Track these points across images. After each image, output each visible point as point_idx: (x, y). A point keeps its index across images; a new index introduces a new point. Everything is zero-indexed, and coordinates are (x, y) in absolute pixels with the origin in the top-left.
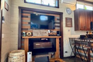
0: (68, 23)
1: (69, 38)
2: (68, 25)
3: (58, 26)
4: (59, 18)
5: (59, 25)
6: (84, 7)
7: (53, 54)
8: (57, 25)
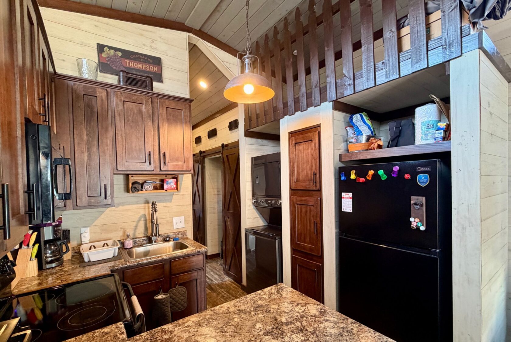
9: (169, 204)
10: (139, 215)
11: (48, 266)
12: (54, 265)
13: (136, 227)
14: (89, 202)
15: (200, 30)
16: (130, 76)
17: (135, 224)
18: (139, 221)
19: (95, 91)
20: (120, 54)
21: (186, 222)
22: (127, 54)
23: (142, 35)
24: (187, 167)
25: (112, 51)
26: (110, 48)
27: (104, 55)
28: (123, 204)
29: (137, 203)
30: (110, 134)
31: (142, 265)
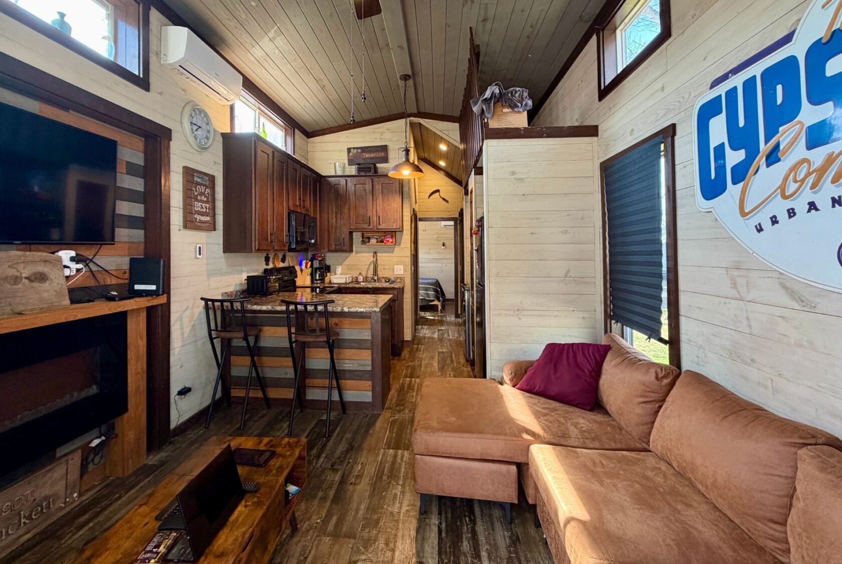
0: (198, 206)
1: (206, 300)
2: (198, 217)
3: (132, 222)
4: (138, 159)
5: (138, 210)
6: (257, 123)
7: (96, 442)
8: (125, 208)
9: (391, 254)
10: (370, 261)
11: (315, 282)
12: (319, 282)
13: (368, 269)
14: (335, 248)
15: (418, 112)
16: (362, 166)
17: (367, 267)
18: (370, 265)
19: (340, 182)
20: (360, 151)
21: (405, 270)
22: (364, 149)
23: (374, 132)
24: (397, 226)
25: (355, 150)
26: (354, 148)
27: (351, 154)
28: (360, 252)
29: (369, 252)
30: (347, 207)
31: (355, 288)
